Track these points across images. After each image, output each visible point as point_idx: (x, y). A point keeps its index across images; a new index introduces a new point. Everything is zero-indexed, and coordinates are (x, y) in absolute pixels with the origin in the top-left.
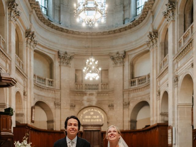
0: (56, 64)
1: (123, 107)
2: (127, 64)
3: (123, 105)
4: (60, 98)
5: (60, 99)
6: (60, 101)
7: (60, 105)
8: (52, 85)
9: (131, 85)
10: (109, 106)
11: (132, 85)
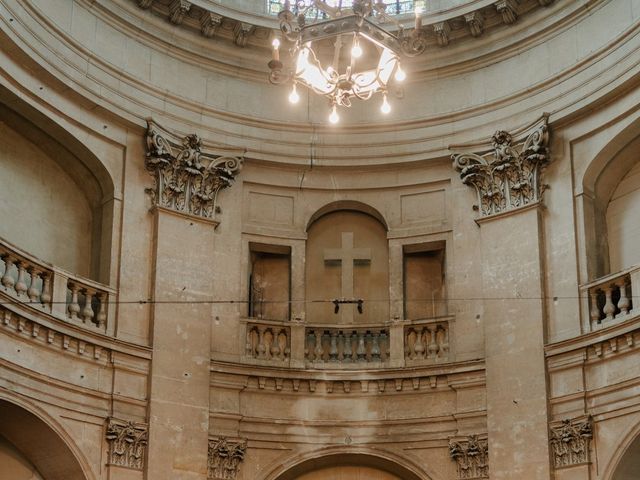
0: (131, 198)
1: (553, 456)
2: (562, 195)
3: (553, 440)
4: (148, 399)
5: (147, 408)
6: (147, 420)
7: (144, 443)
8: (95, 320)
9: (596, 313)
10: (456, 455)
11: (602, 316)
